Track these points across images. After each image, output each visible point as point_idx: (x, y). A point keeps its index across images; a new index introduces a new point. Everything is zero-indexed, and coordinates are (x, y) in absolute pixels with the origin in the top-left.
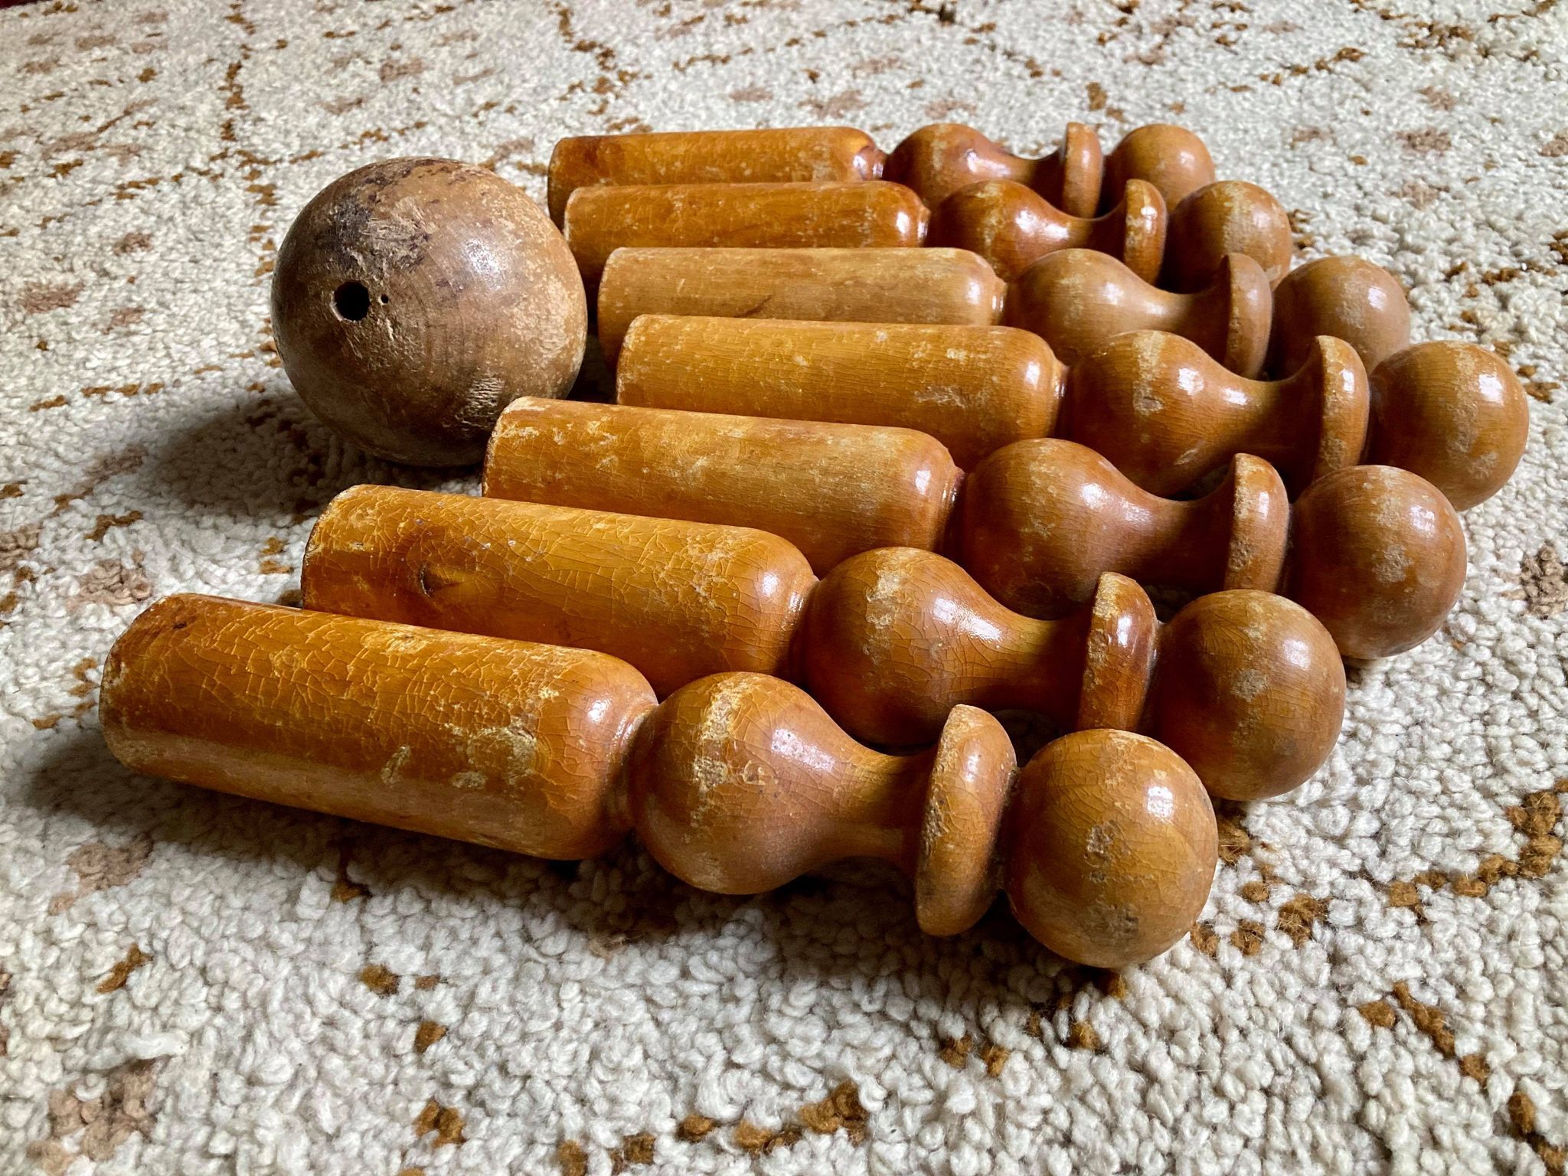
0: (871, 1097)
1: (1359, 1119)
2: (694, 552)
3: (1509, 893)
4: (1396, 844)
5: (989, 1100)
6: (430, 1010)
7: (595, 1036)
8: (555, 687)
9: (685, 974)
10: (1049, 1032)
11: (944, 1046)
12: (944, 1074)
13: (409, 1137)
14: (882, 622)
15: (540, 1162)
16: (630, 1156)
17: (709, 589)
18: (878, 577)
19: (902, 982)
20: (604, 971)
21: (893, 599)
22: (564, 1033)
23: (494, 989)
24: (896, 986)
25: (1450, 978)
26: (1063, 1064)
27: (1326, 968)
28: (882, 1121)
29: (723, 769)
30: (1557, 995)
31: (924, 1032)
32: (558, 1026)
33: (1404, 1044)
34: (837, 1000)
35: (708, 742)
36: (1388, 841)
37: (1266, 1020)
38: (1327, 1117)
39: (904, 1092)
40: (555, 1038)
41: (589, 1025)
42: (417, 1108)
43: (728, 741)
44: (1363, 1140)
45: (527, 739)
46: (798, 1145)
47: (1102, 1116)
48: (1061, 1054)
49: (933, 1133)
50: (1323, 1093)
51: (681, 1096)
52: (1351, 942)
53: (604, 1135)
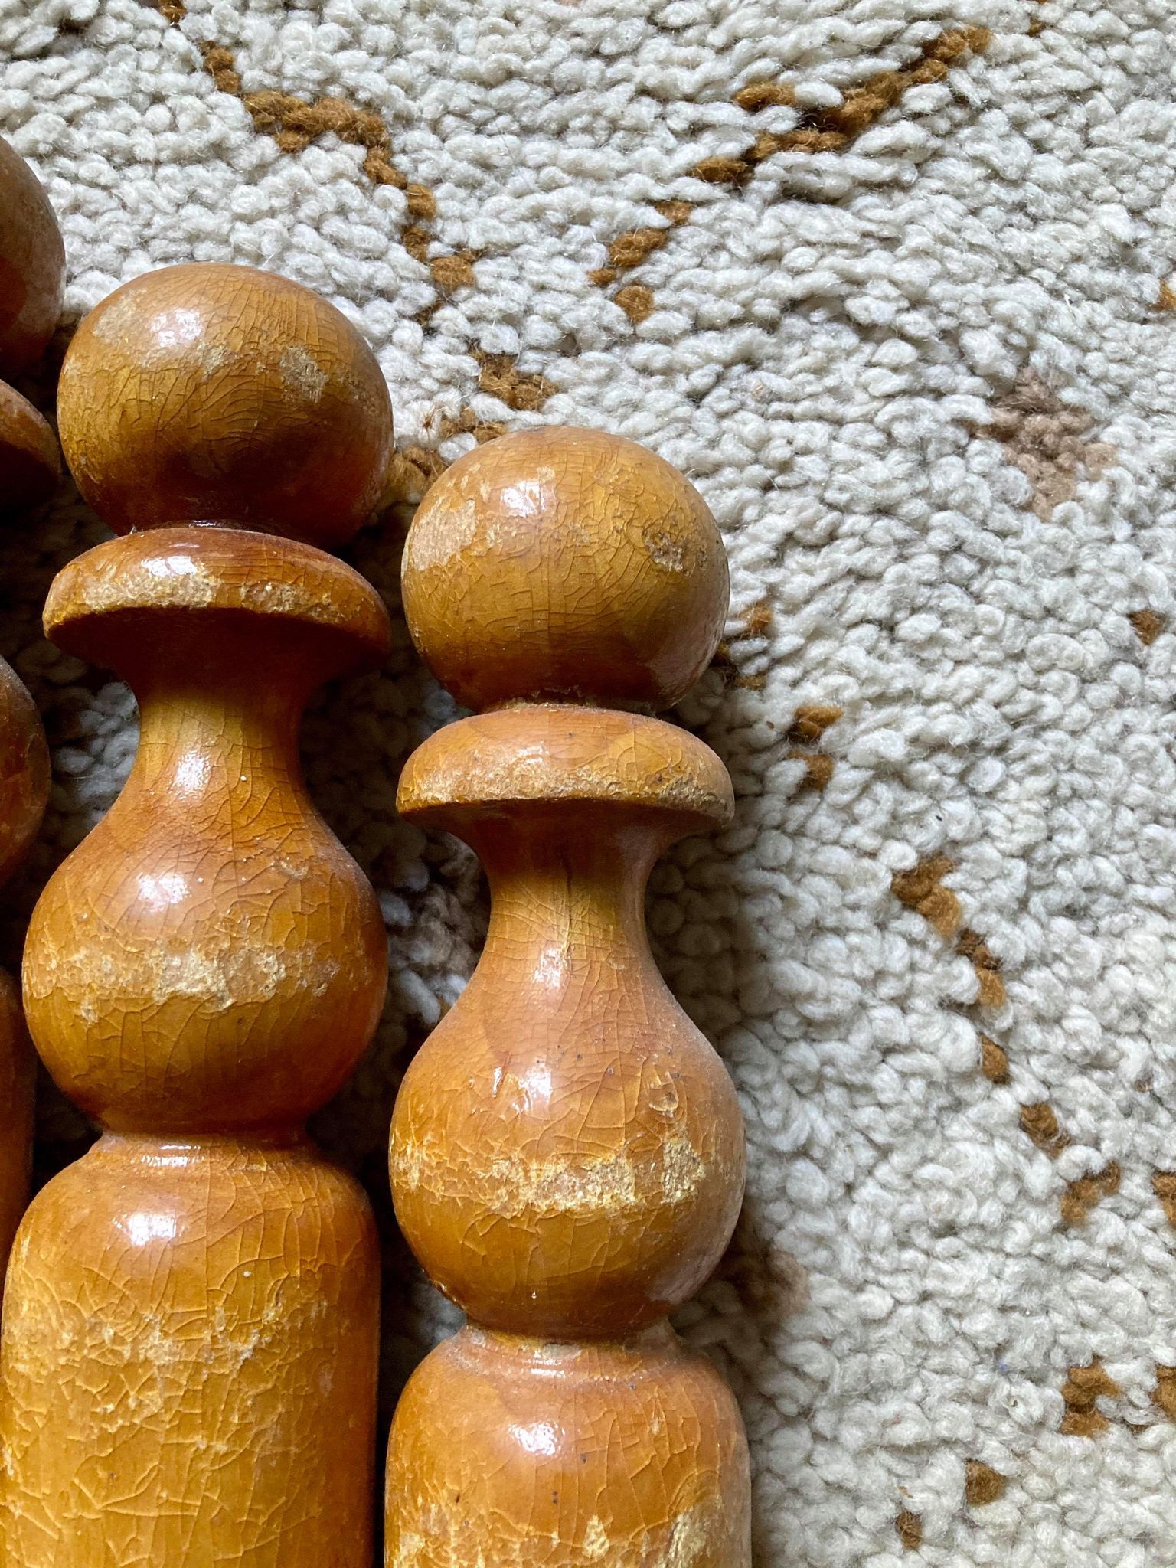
0: (902, 855)
1: (771, 326)
2: (154, 1400)
3: (416, 162)
4: (372, 277)
5: (872, 716)
6: (953, 1501)
7: (922, 1238)
8: (580, 1533)
9: (803, 1152)
10: (762, 662)
11: (814, 783)
12: (845, 776)
13: (1115, 1434)
14: (271, 968)
15: (1090, 1242)
16: (1049, 1133)
17: (242, 1330)
18: (174, 997)
19: (740, 852)
20: (823, 1270)
21: (224, 957)
22: (931, 1284)
23: (897, 1420)
24: (748, 859)
25: (561, 229)
26: (798, 641)
27: (588, 356)
28: (927, 837)
29: (673, 1146)
30: (553, 126)
31: (799, 811)
32: (925, 1297)
33: (668, 277)
34: (785, 929)
35: (638, 1188)
36: (368, 287)
37: (678, 420)
38: (778, 358)
39: (882, 818)
40: (943, 1294)
41: (909, 1255)
42: (1077, 1444)
43: (632, 1154)
44: (794, 324)
45: (681, 1533)
46: (980, 930)
47: (850, 590)
48: (785, 644)
49: (924, 774)
50: (751, 361)
51: (964, 1092)
52: (538, 330)
53: (1041, 1174)
